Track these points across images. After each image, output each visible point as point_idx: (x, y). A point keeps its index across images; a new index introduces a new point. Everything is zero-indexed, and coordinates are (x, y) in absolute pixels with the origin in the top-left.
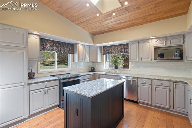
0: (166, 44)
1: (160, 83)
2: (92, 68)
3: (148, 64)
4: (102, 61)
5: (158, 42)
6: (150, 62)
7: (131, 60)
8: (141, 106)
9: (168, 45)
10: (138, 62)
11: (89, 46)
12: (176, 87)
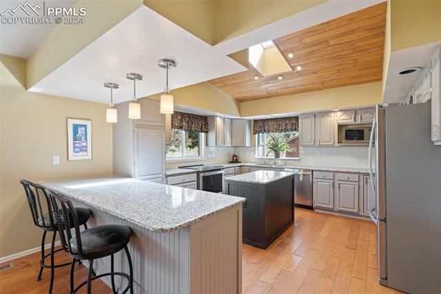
0: (355, 120)
1: (345, 177)
2: (233, 158)
3: (329, 149)
4: (253, 145)
5: (344, 117)
6: (332, 146)
7: (303, 144)
8: (318, 213)
9: (359, 121)
10: (314, 146)
11: (232, 119)
12: (367, 182)
